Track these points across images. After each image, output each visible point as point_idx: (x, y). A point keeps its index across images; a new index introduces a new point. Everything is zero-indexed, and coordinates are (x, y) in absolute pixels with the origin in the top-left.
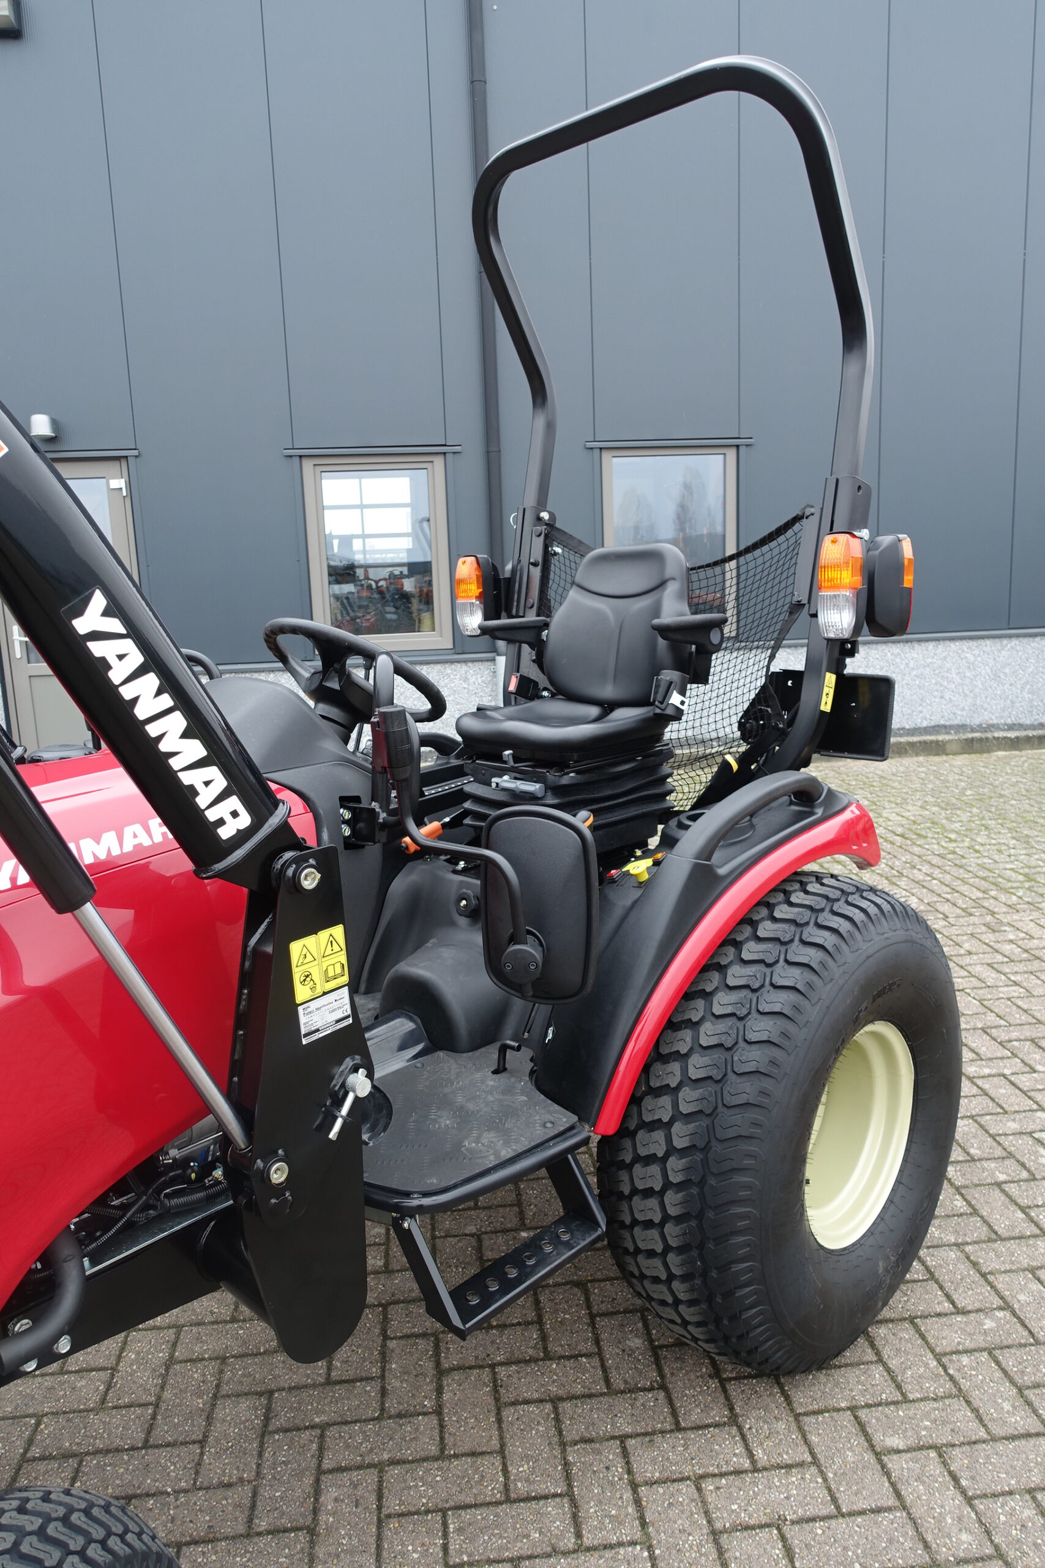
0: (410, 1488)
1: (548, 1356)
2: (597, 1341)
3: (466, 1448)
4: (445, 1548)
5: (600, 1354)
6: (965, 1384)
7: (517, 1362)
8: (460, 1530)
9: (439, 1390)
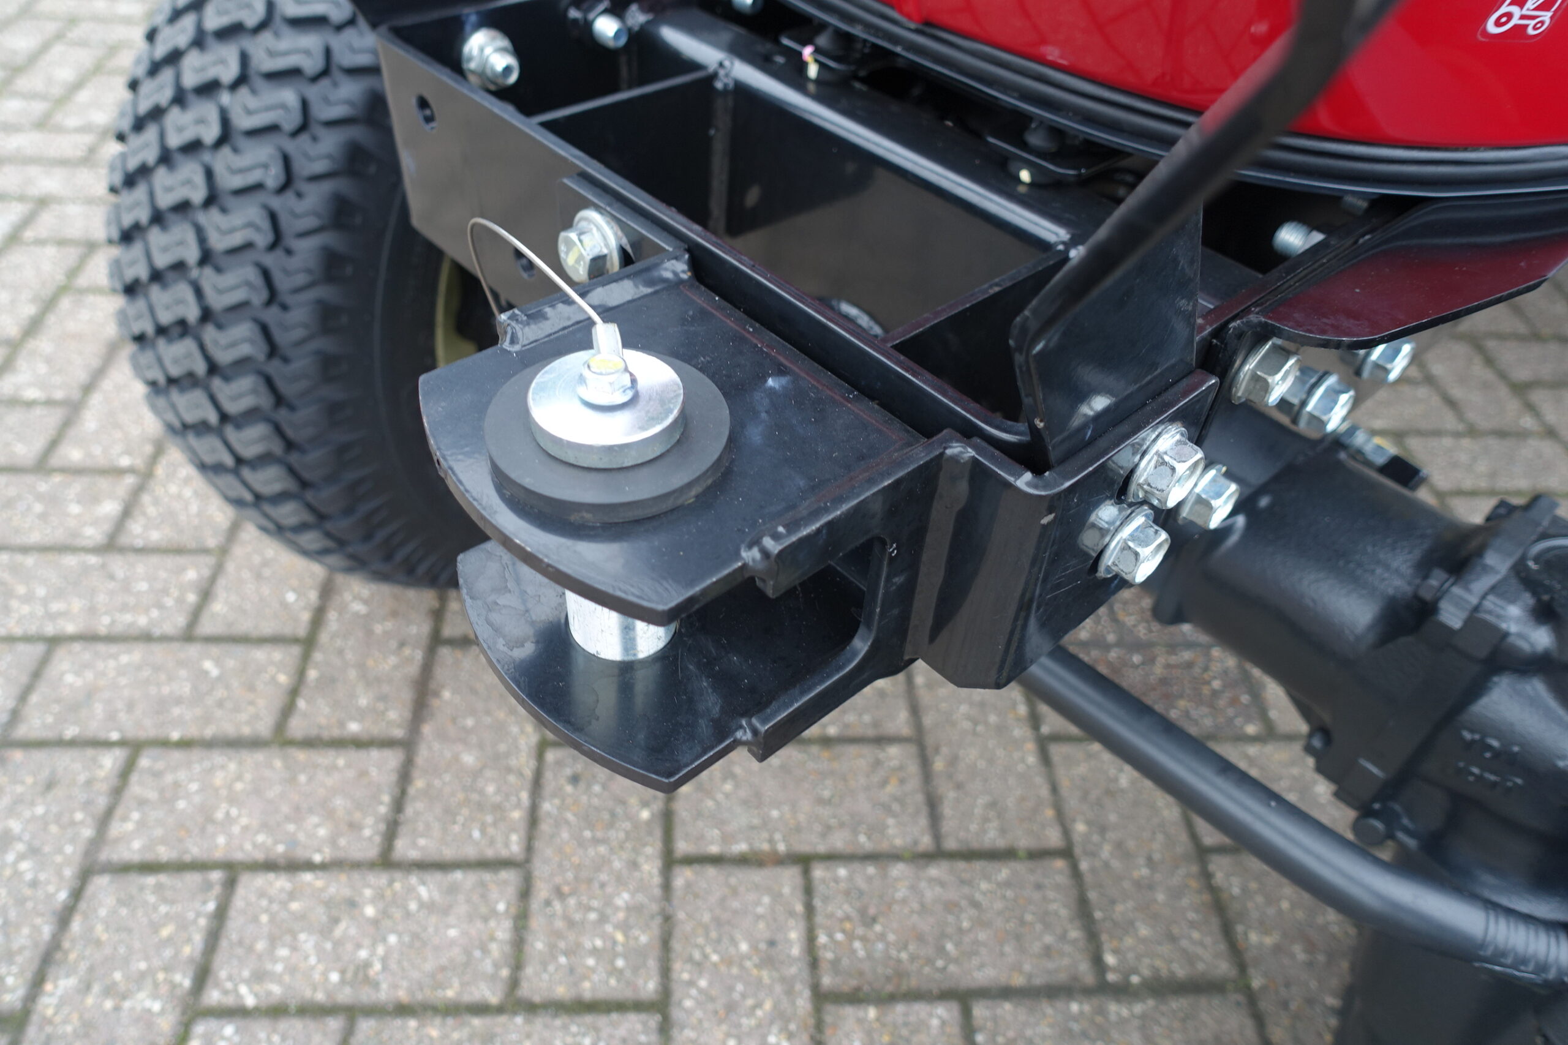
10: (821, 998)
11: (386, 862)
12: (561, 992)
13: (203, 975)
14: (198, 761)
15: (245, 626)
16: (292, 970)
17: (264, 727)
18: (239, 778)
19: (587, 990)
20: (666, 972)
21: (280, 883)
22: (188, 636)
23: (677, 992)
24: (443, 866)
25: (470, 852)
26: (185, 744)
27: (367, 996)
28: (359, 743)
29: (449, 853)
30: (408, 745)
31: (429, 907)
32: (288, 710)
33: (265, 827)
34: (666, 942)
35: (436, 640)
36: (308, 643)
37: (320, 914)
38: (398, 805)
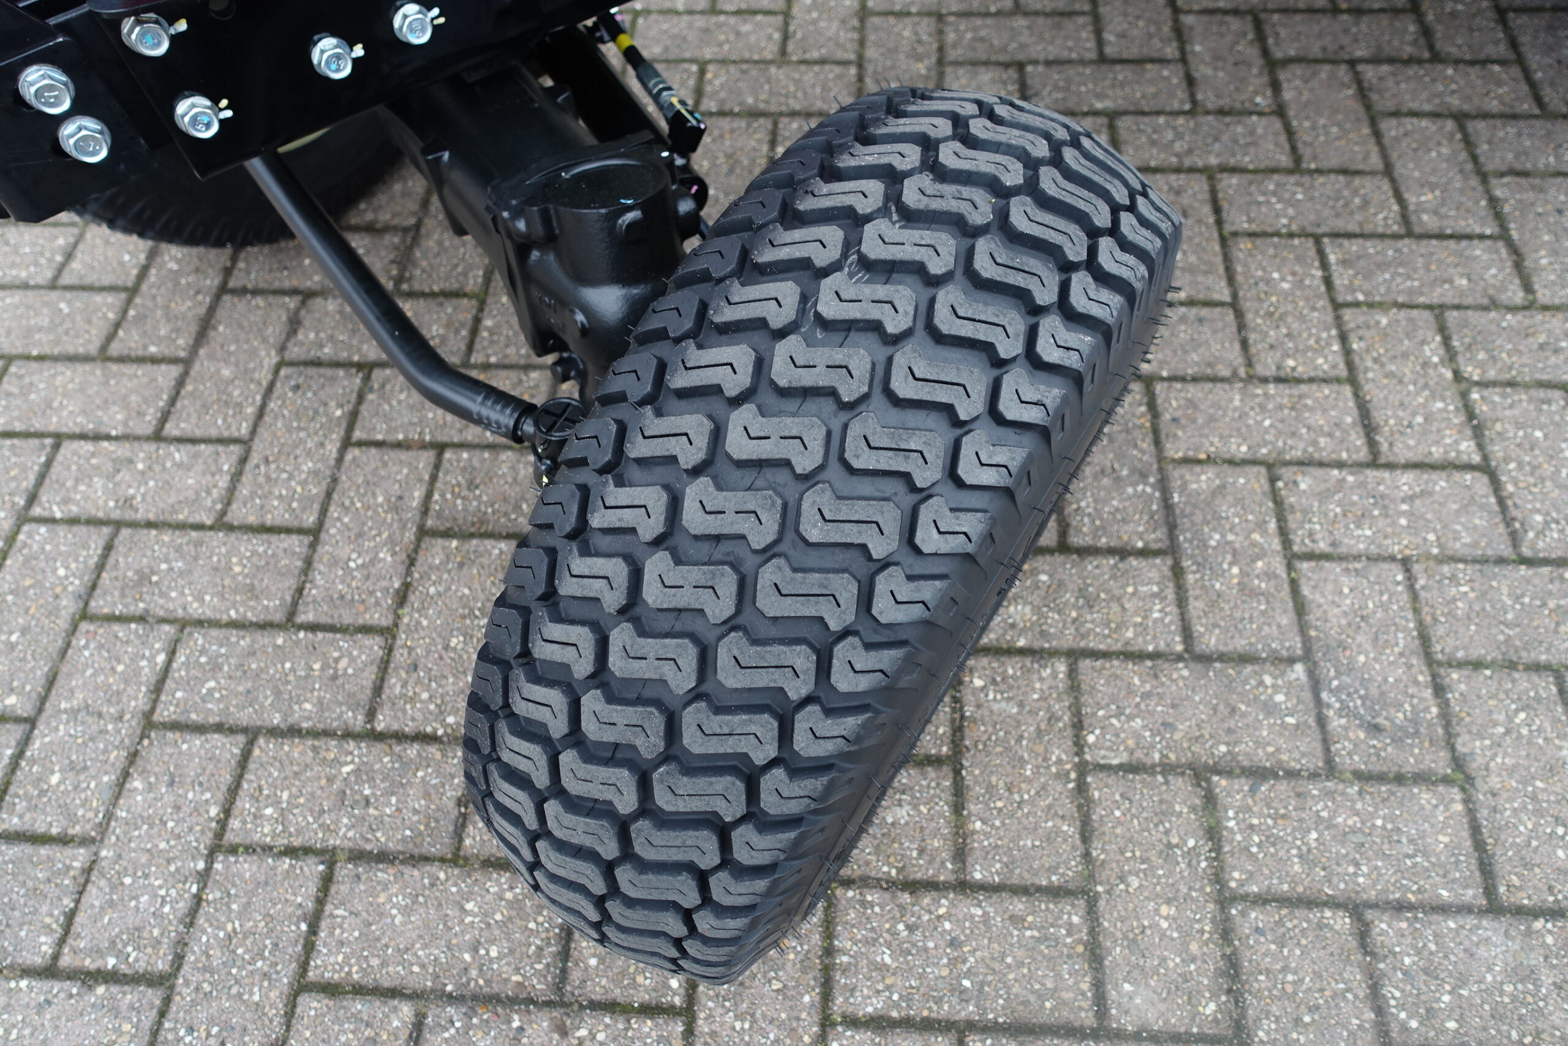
0: (1259, 204)
1: (1437, 58)
2: (1514, 44)
3: (1334, 162)
4: (1328, 281)
5: (1520, 60)
7: (1391, 61)
8: (1344, 263)
9: (1276, 86)
10: (423, 532)
11: (158, 436)
12: (252, 519)
13: (32, 498)
14: (48, 369)
15: (91, 279)
16: (86, 498)
17: (93, 349)
18: (72, 381)
19: (269, 520)
20: (324, 512)
21: (88, 447)
22: (53, 286)
23: (328, 523)
24: (193, 441)
25: (213, 433)
26: (41, 358)
27: (129, 515)
28: (155, 360)
29: (198, 433)
30: (187, 363)
31: (180, 465)
32: (111, 337)
33: (84, 412)
34: (329, 495)
35: (223, 289)
36: (133, 291)
37: (109, 466)
38: (173, 401)
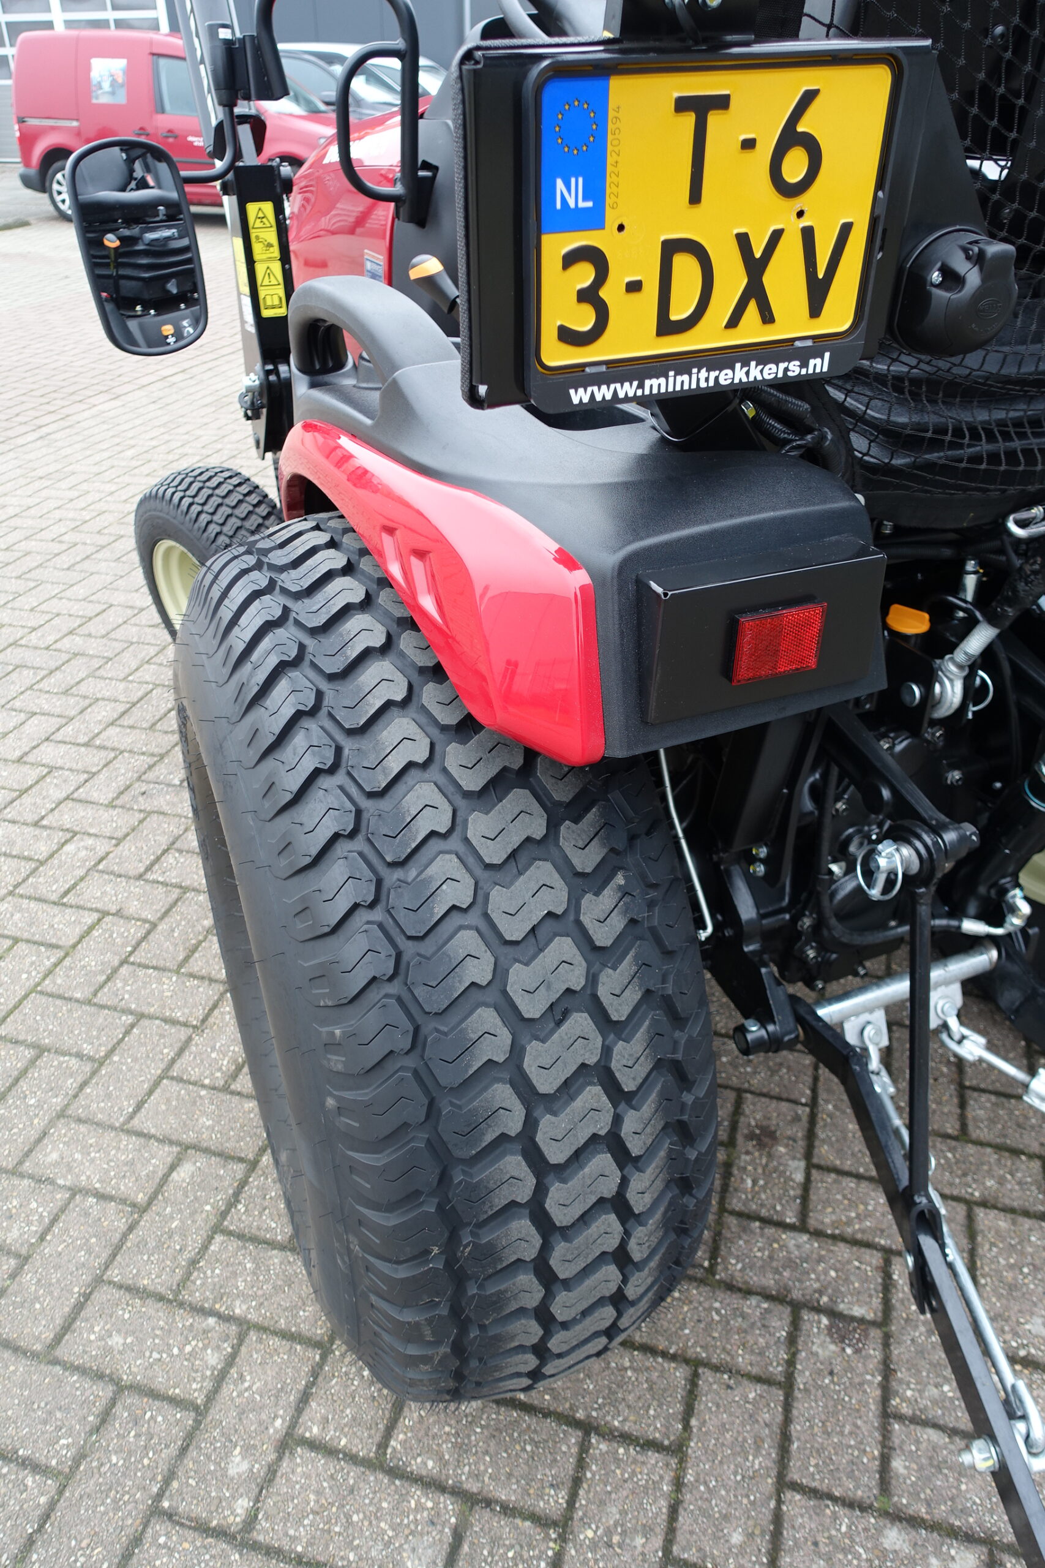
6: (184, 1320)
